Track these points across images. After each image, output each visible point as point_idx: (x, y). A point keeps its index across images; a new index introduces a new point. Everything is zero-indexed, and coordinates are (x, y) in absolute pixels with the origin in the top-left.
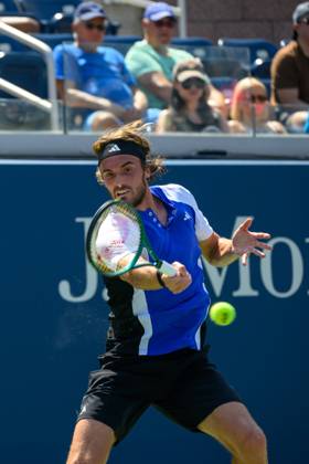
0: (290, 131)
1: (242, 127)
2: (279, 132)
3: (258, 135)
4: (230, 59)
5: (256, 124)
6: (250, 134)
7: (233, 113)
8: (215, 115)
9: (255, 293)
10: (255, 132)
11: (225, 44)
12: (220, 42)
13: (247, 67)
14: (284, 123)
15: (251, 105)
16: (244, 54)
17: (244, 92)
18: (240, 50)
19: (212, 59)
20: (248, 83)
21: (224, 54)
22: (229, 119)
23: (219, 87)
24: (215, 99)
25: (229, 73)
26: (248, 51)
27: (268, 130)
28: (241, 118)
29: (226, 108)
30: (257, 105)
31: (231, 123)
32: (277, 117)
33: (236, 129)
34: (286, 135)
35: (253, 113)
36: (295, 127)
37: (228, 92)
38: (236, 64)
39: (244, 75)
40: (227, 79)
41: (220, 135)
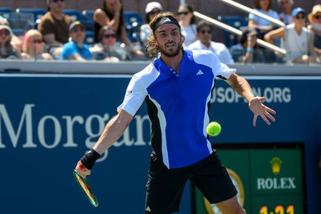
0: (55, 58)
1: (28, 56)
2: (49, 59)
3: (39, 61)
4: (23, 19)
5: (36, 55)
6: (33, 60)
7: (24, 48)
8: (14, 50)
9: (35, 146)
10: (36, 58)
11: (20, 11)
12: (18, 10)
13: (32, 24)
14: (51, 54)
15: (33, 44)
16: (30, 18)
17: (30, 37)
18: (29, 14)
19: (14, 20)
20: (32, 33)
21: (19, 17)
22: (22, 52)
23: (17, 35)
24: (15, 41)
25: (22, 27)
26: (32, 15)
27: (42, 58)
28: (28, 52)
29: (20, 46)
30: (37, 45)
31: (23, 54)
32: (48, 51)
33: (25, 57)
34: (53, 61)
35: (35, 49)
36: (57, 56)
37: (21, 37)
38: (26, 22)
39: (30, 28)
40: (21, 30)
41: (16, 60)
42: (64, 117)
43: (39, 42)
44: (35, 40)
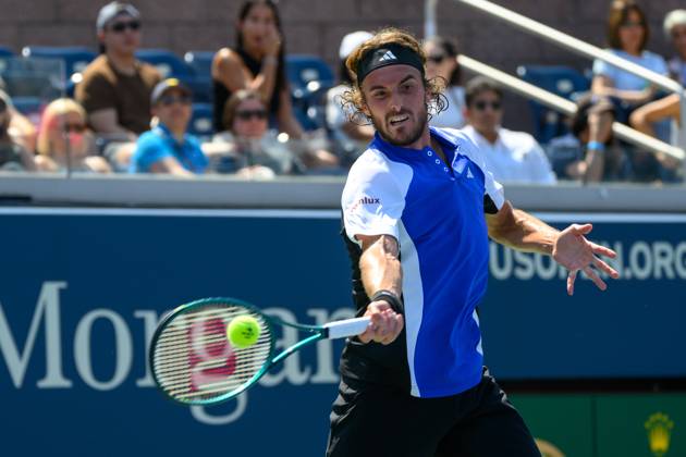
0: (116, 169)
1: (52, 165)
2: (102, 171)
3: (76, 175)
4: (39, 74)
5: (72, 161)
6: (63, 174)
7: (42, 144)
8: (17, 149)
9: (66, 384)
10: (70, 170)
11: (33, 54)
12: (26, 52)
13: (61, 84)
14: (108, 159)
15: (65, 136)
16: (55, 69)
17: (57, 118)
18: (52, 62)
19: (16, 74)
20: (60, 106)
21: (30, 68)
22: (36, 153)
24: (19, 127)
25: (36, 93)
26: (62, 64)
27: (86, 169)
28: (51, 154)
29: (33, 140)
30: (72, 136)
31: (39, 160)
32: (100, 151)
33: (44, 167)
34: (111, 175)
35: (67, 146)
37: (35, 118)
38: (46, 82)
39: (56, 95)
40: (33, 101)
42: (139, 314)
43: (78, 128)
44: (67, 125)
